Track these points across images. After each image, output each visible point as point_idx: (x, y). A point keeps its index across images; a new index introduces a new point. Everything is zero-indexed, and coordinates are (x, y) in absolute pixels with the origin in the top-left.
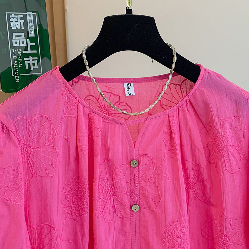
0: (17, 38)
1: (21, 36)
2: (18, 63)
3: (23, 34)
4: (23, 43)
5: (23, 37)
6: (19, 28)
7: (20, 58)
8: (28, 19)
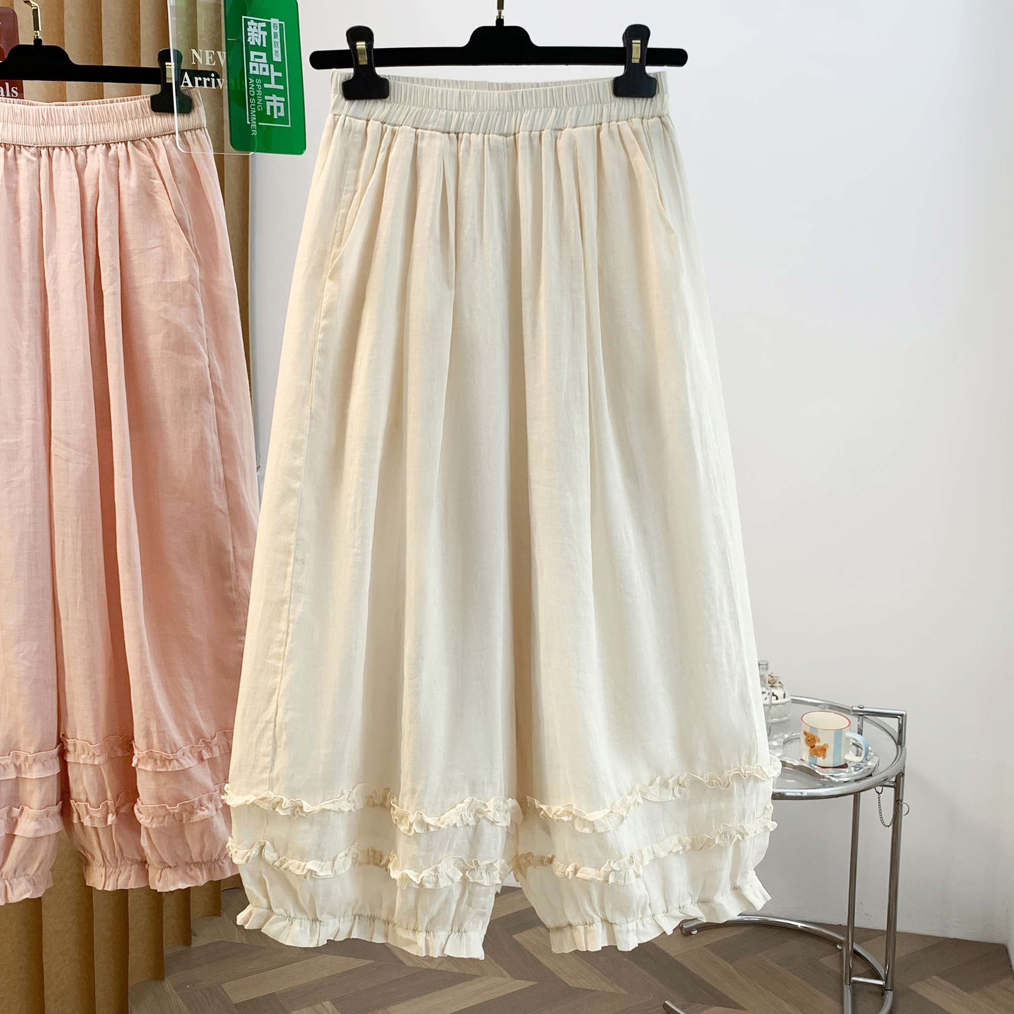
1: (261, 57)
2: (257, 105)
3: (264, 55)
4: (264, 69)
6: (259, 44)
7: (259, 95)
8: (273, 31)
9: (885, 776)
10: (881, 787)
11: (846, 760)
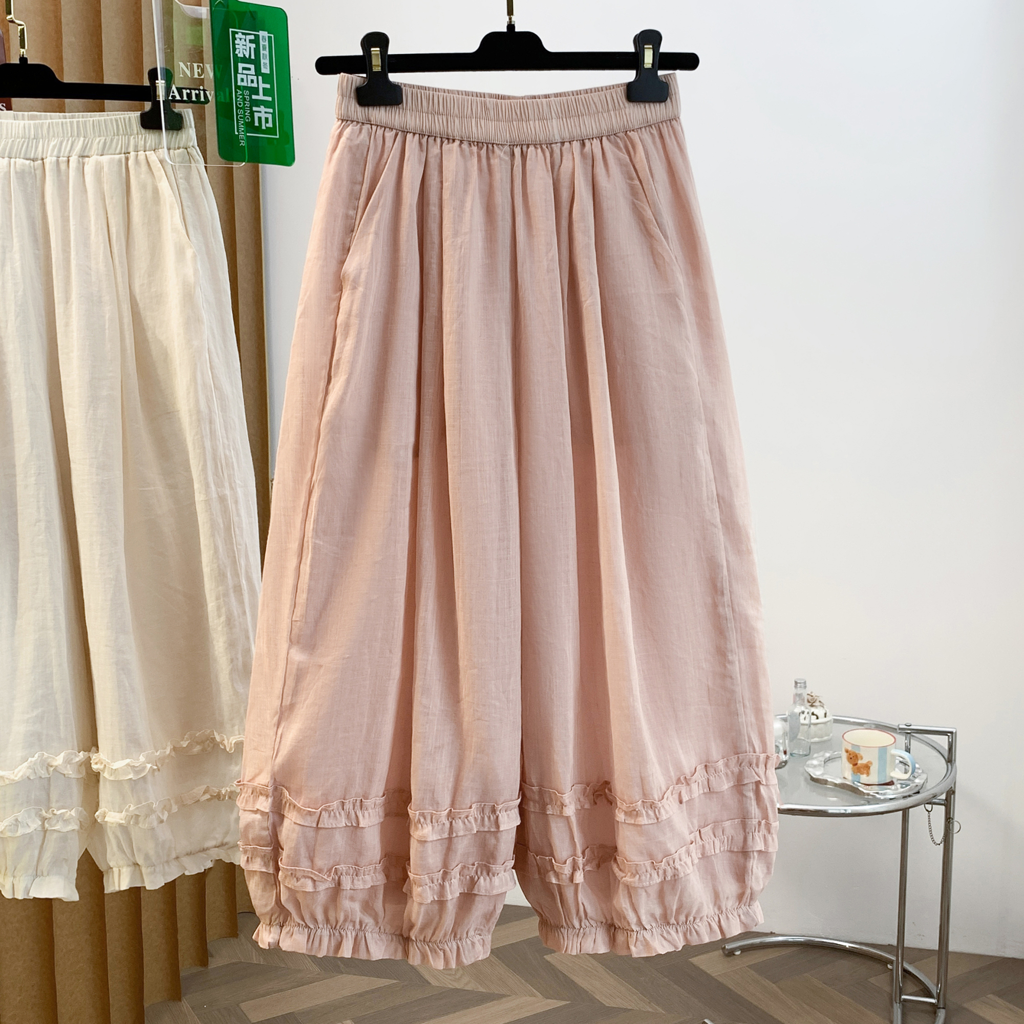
0: (245, 72)
1: (249, 69)
2: (245, 116)
3: (252, 67)
4: (252, 81)
5: (253, 72)
6: (247, 56)
7: (247, 107)
8: (261, 42)
9: (933, 793)
10: (931, 806)
11: (892, 777)
